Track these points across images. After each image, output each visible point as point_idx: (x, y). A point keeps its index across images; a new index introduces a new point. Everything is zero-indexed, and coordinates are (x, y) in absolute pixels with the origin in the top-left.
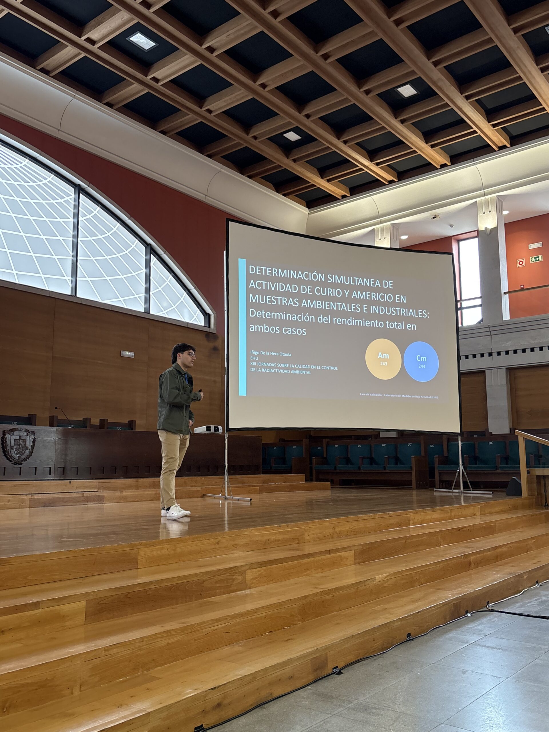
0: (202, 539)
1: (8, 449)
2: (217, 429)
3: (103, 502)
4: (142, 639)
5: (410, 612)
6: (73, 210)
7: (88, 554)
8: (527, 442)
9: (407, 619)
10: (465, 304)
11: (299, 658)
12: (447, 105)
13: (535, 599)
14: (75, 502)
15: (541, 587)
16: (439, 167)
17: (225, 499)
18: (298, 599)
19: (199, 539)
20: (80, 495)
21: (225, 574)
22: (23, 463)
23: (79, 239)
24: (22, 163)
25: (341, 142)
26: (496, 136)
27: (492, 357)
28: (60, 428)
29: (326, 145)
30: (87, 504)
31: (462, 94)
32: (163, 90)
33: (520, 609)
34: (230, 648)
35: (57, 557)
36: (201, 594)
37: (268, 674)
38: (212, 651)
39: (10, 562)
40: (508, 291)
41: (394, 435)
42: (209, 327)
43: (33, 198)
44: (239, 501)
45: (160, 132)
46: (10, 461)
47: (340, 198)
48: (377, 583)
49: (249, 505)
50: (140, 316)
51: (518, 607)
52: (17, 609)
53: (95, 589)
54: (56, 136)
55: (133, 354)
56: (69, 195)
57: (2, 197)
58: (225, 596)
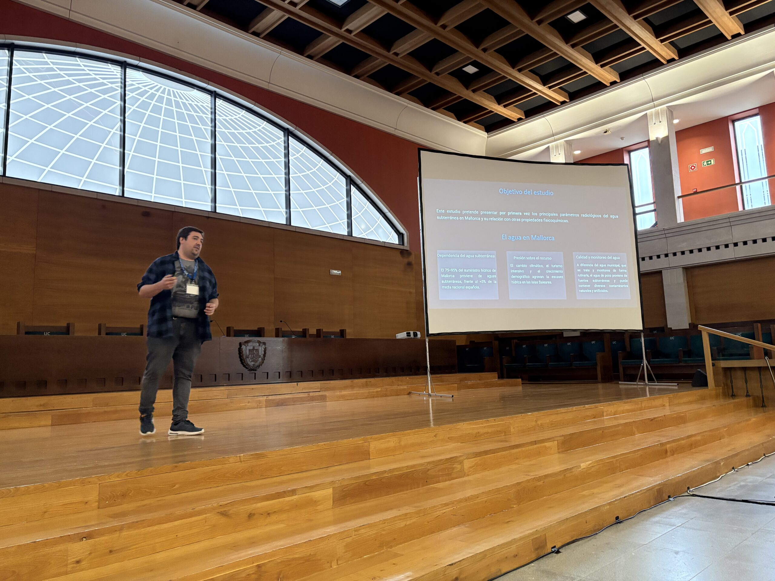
0: (422, 433)
1: (244, 357)
2: (415, 335)
3: (326, 401)
4: (384, 521)
5: (617, 497)
6: (283, 151)
7: (329, 447)
8: (711, 336)
9: (615, 503)
10: (637, 210)
11: (521, 539)
12: (616, 26)
13: (733, 484)
14: (303, 400)
15: (737, 472)
16: (608, 85)
17: (429, 396)
18: (514, 485)
19: (419, 433)
20: (306, 395)
21: (446, 463)
22: (257, 369)
23: (290, 176)
24: (240, 114)
25: (516, 70)
26: (664, 51)
27: (668, 257)
28: (286, 339)
29: (501, 74)
30: (312, 402)
31: (629, 14)
32: (356, 40)
33: (721, 493)
34: (458, 528)
35: (304, 451)
36: (427, 481)
37: (496, 553)
38: (443, 531)
39: (267, 456)
40: (680, 195)
41: (578, 334)
42: (403, 244)
43: (250, 143)
44: (442, 398)
45: (354, 76)
46: (247, 368)
47: (516, 121)
48: (582, 470)
49: (452, 401)
50: (344, 239)
51: (718, 492)
53: (340, 478)
54: (266, 87)
55: (340, 272)
56: (280, 138)
57: (225, 144)
58: (447, 483)
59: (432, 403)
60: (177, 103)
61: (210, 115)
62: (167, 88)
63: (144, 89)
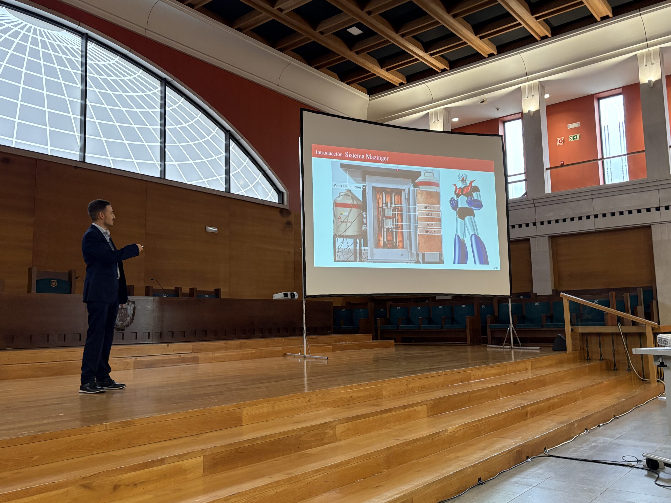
0: (296, 398)
2: (293, 295)
3: (198, 363)
4: (255, 489)
5: (480, 459)
6: (160, 102)
7: (200, 414)
8: (571, 303)
9: (478, 466)
10: (510, 179)
13: (586, 444)
14: (173, 362)
15: (589, 433)
16: (486, 56)
17: (304, 358)
18: (383, 450)
19: (293, 398)
20: (177, 357)
21: (318, 429)
22: (125, 329)
23: (166, 127)
24: (114, 60)
25: (399, 35)
26: (538, 28)
27: (536, 226)
28: (157, 298)
29: (384, 38)
30: (183, 364)
33: (574, 454)
34: (329, 494)
35: (174, 418)
36: (299, 447)
38: (314, 497)
39: (134, 424)
40: (549, 167)
41: (448, 298)
42: (283, 203)
43: (125, 91)
44: (317, 360)
45: (236, 29)
47: (398, 85)
48: (449, 434)
49: (326, 363)
50: (222, 195)
51: (572, 452)
52: (146, 465)
53: (211, 446)
54: (144, 34)
55: (217, 229)
56: (156, 88)
57: (97, 90)
58: (319, 448)
59: (307, 366)
60: (43, 42)
61: (80, 58)
62: (33, 26)
63: (7, 25)
